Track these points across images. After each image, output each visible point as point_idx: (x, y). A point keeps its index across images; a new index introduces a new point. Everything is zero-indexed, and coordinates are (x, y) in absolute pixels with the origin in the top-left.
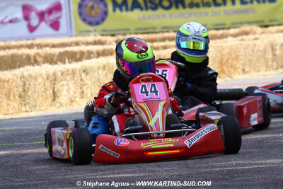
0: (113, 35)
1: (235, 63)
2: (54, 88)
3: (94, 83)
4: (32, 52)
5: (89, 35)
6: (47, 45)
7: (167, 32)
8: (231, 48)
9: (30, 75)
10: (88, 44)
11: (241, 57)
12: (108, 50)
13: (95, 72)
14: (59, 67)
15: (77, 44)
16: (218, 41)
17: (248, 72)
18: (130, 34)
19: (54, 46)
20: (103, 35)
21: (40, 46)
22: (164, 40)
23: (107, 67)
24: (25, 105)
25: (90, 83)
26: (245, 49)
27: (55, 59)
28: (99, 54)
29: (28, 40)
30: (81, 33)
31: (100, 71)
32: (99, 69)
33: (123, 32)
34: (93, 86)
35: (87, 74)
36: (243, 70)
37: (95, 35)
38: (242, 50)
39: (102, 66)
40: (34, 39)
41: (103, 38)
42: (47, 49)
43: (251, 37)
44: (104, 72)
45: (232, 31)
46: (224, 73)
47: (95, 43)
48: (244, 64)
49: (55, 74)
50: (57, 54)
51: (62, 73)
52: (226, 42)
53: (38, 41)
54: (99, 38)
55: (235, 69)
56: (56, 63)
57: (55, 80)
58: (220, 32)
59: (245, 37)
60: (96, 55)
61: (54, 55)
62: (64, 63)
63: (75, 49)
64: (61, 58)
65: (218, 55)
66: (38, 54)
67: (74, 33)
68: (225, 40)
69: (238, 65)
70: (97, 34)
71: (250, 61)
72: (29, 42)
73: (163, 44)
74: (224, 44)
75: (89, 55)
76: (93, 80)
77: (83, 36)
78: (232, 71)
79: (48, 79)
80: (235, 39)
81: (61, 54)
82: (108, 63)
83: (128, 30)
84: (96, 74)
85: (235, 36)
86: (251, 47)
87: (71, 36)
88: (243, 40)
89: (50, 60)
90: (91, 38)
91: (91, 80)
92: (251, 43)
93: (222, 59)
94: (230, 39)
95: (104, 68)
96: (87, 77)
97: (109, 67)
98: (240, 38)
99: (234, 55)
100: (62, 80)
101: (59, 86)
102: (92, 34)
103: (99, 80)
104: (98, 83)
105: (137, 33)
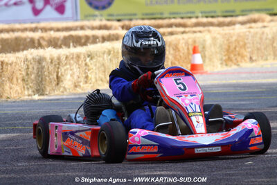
0: (119, 20)
1: (242, 51)
2: (58, 73)
3: (98, 68)
4: (37, 35)
5: (94, 20)
6: (51, 29)
7: (174, 18)
8: (239, 35)
9: (33, 59)
10: (93, 28)
11: (248, 45)
12: (113, 35)
13: (99, 57)
14: (63, 51)
15: (82, 28)
16: (225, 28)
17: (256, 60)
18: (137, 19)
19: (58, 30)
20: (108, 20)
21: (44, 30)
22: (170, 26)
23: (112, 52)
24: (28, 89)
25: (94, 68)
26: (253, 37)
27: (59, 43)
28: (104, 39)
29: (32, 23)
30: (87, 17)
31: (105, 56)
32: (104, 53)
33: (129, 17)
34: (97, 71)
35: (91, 59)
36: (251, 58)
37: (101, 20)
38: (250, 38)
39: (107, 50)
40: (38, 22)
41: (109, 23)
42: (52, 33)
43: (260, 24)
44: (109, 57)
45: (241, 19)
46: (231, 60)
48: (252, 52)
49: (59, 58)
50: (62, 37)
51: (67, 57)
52: (233, 29)
53: (42, 25)
54: (104, 22)
55: (243, 57)
56: (60, 47)
57: (59, 64)
58: (228, 20)
59: (253, 25)
60: (101, 39)
61: (58, 39)
62: (69, 47)
63: (80, 33)
64: (66, 42)
65: (225, 42)
66: (42, 38)
67: (79, 17)
68: (233, 27)
69: (245, 53)
70: (103, 18)
71: (258, 49)
72: (33, 25)
73: (170, 30)
74: (232, 32)
75: (94, 40)
76: (98, 65)
77: (88, 20)
78: (239, 59)
79: (51, 62)
80: (243, 27)
81: (65, 38)
82: (113, 48)
83: (135, 15)
84: (101, 59)
85: (243, 23)
86: (258, 36)
87: (77, 20)
88: (251, 28)
89: (54, 43)
90: (97, 23)
91: (96, 65)
92: (260, 31)
93: (229, 47)
94: (238, 26)
95: (109, 53)
96: (92, 62)
97: (114, 52)
98: (248, 25)
99: (241, 43)
100: (66, 64)
101: (63, 70)
102: (98, 19)
103: (103, 65)
104: (103, 68)
105: (143, 19)
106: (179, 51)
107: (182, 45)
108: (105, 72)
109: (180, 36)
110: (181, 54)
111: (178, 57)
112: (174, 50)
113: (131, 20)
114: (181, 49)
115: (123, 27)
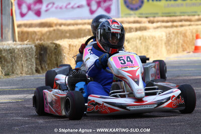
0: (147, 17)
3: (133, 49)
5: (130, 17)
7: (183, 15)
10: (129, 22)
12: (143, 27)
13: (134, 41)
18: (158, 16)
20: (140, 17)
22: (181, 21)
23: (142, 38)
25: (130, 48)
28: (137, 30)
31: (138, 41)
32: (136, 39)
33: (153, 15)
35: (128, 43)
37: (134, 17)
39: (138, 37)
41: (140, 19)
44: (140, 42)
47: (135, 22)
54: (137, 19)
60: (134, 30)
67: (121, 15)
70: (136, 16)
73: (180, 23)
75: (130, 30)
76: (133, 47)
77: (127, 17)
82: (143, 36)
83: (157, 14)
84: (135, 43)
87: (119, 17)
90: (132, 19)
95: (140, 39)
96: (129, 45)
97: (143, 38)
102: (132, 16)
103: (136, 47)
104: (136, 49)
105: (163, 16)
106: (187, 37)
107: (189, 34)
108: (137, 51)
109: (187, 28)
110: (188, 40)
111: (186, 41)
112: (183, 36)
113: (154, 17)
114: (188, 36)
115: (149, 22)
